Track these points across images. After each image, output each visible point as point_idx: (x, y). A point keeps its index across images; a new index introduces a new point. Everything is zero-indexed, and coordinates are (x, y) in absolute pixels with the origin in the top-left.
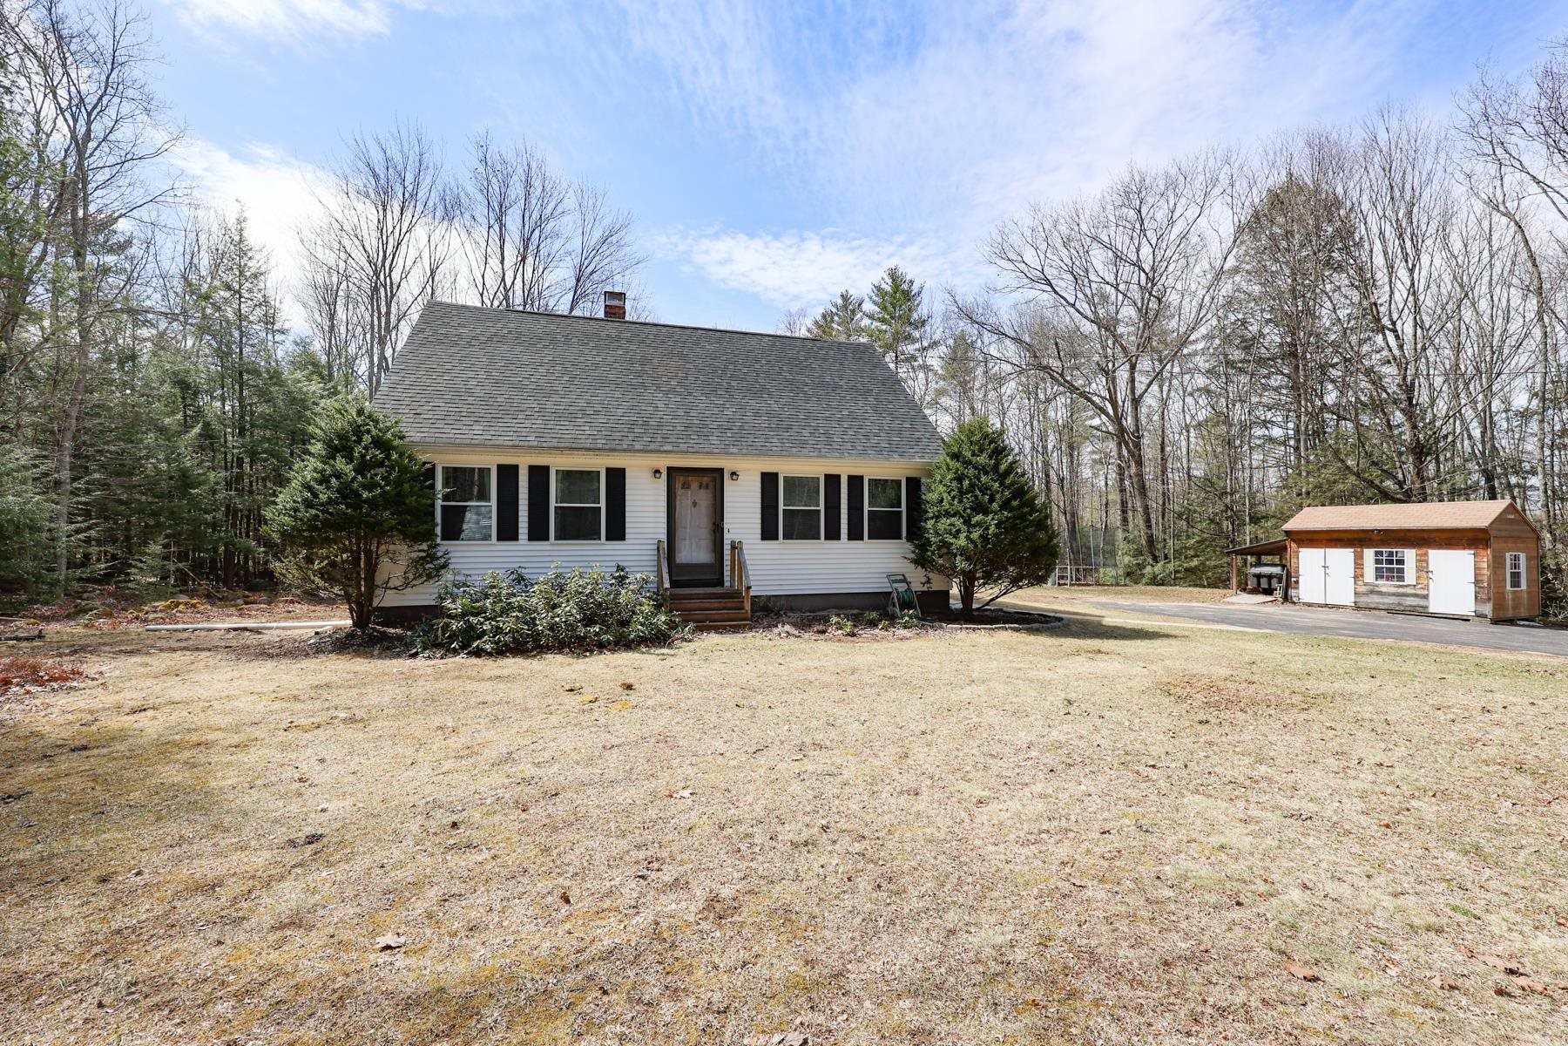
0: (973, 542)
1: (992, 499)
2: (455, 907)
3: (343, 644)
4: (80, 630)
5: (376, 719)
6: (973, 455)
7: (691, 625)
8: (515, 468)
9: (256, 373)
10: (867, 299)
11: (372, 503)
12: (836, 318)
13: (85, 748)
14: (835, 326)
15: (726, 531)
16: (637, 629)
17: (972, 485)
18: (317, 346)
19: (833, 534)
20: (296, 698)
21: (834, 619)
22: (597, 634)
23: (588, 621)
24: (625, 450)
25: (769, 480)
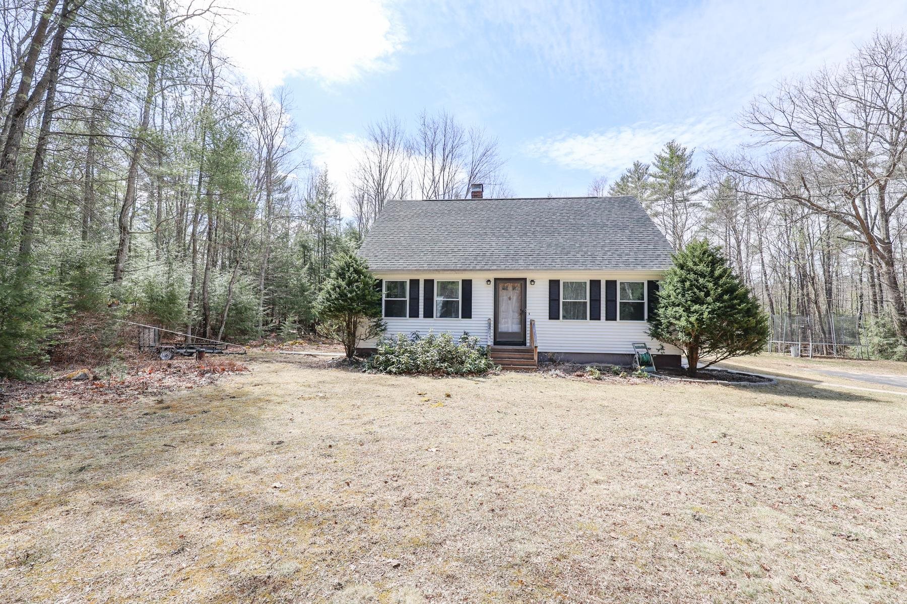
0: (691, 323)
1: (707, 294)
2: (307, 478)
3: (340, 365)
4: (260, 352)
5: (332, 398)
6: (695, 264)
7: (500, 366)
8: (418, 281)
9: (330, 239)
10: (652, 165)
11: (351, 299)
12: (630, 179)
13: (234, 397)
14: (630, 184)
15: (527, 314)
16: (467, 366)
17: (691, 285)
18: (355, 225)
19: (595, 316)
20: (309, 386)
21: (588, 368)
22: (446, 368)
23: (443, 360)
24: (471, 270)
25: (554, 285)
